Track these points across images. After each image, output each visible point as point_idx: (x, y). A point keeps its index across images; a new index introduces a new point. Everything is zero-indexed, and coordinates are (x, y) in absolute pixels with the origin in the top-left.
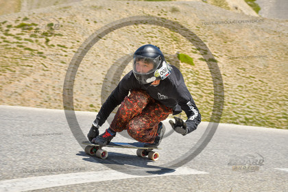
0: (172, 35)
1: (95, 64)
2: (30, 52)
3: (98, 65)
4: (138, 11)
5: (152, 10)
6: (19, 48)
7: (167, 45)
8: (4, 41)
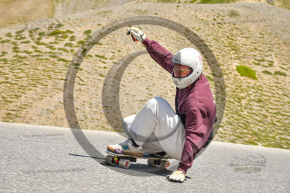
0: (230, 43)
1: (138, 78)
2: (64, 63)
3: (141, 78)
4: (190, 16)
5: (206, 15)
6: (52, 59)
7: (223, 56)
8: (36, 51)
